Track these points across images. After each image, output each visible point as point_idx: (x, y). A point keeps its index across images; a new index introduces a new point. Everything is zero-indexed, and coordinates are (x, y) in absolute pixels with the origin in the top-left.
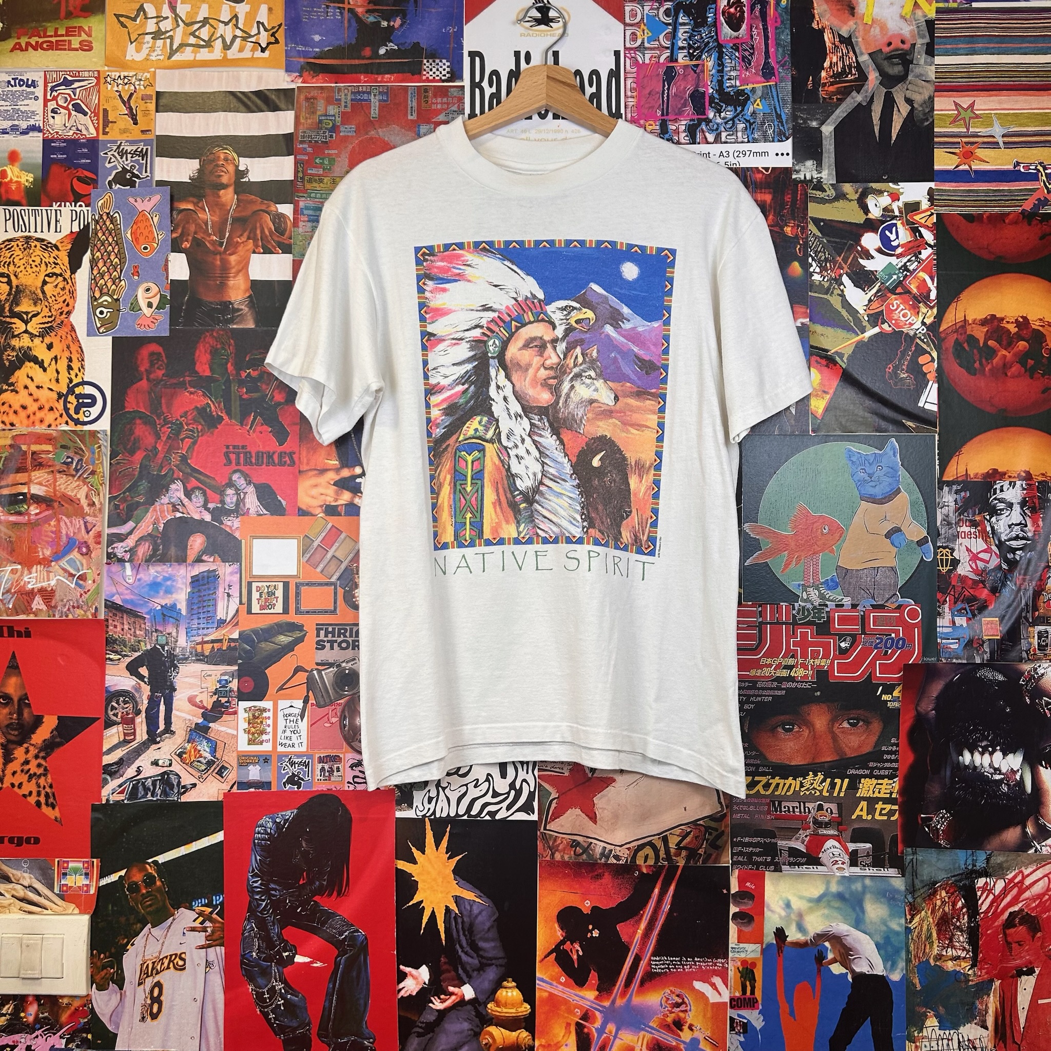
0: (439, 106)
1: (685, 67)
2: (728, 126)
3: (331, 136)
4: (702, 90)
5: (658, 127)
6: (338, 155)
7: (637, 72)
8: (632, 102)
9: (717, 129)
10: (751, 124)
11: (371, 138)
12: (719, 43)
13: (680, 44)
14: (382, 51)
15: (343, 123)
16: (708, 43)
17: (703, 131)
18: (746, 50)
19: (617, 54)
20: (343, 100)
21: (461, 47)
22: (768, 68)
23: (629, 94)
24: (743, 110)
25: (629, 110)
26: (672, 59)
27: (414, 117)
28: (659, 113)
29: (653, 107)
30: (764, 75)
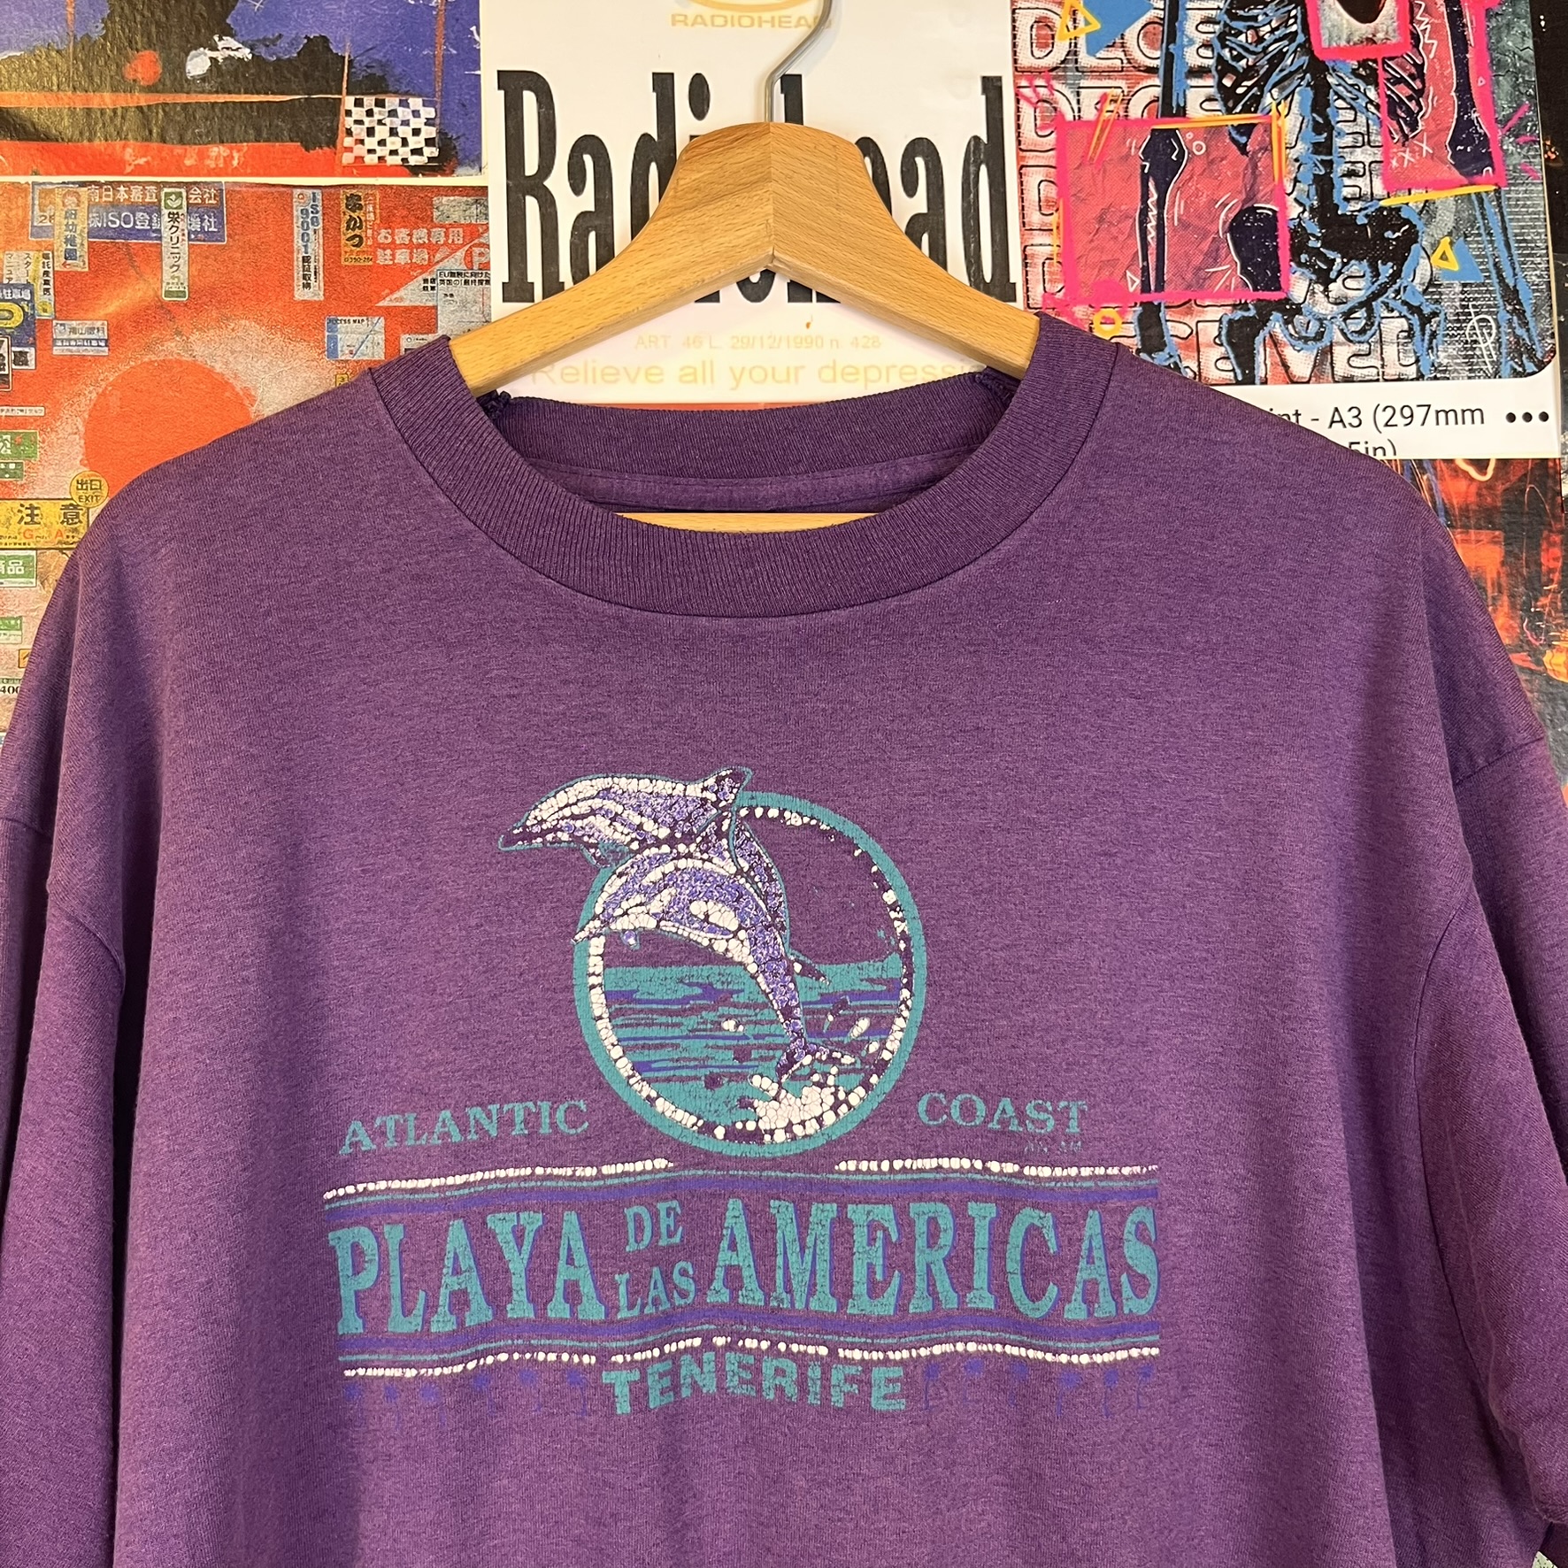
0: (402, 257)
1: (1213, 132)
2: (1354, 326)
3: (20, 358)
4: (1266, 206)
5: (1132, 329)
6: (44, 424)
7: (1060, 148)
8: (1046, 246)
9: (1319, 336)
10: (1425, 320)
11: (165, 365)
12: (1313, 58)
13: (1192, 58)
14: (198, 64)
15: (62, 312)
16: (1281, 55)
17: (1276, 343)
18: (1401, 80)
19: (991, 87)
20: (60, 233)
21: (471, 57)
22: (1469, 141)
23: (1035, 218)
24: (1396, 276)
25: (1035, 273)
26: (1169, 106)
27: (316, 293)
28: (1134, 283)
29: (1113, 263)
30: (1461, 162)
